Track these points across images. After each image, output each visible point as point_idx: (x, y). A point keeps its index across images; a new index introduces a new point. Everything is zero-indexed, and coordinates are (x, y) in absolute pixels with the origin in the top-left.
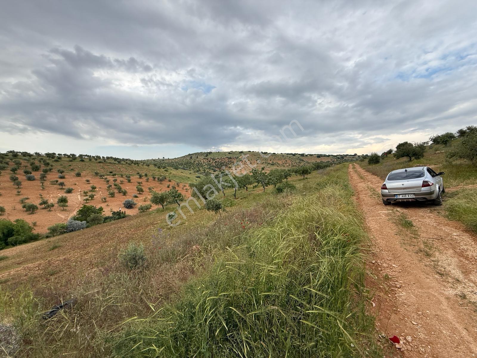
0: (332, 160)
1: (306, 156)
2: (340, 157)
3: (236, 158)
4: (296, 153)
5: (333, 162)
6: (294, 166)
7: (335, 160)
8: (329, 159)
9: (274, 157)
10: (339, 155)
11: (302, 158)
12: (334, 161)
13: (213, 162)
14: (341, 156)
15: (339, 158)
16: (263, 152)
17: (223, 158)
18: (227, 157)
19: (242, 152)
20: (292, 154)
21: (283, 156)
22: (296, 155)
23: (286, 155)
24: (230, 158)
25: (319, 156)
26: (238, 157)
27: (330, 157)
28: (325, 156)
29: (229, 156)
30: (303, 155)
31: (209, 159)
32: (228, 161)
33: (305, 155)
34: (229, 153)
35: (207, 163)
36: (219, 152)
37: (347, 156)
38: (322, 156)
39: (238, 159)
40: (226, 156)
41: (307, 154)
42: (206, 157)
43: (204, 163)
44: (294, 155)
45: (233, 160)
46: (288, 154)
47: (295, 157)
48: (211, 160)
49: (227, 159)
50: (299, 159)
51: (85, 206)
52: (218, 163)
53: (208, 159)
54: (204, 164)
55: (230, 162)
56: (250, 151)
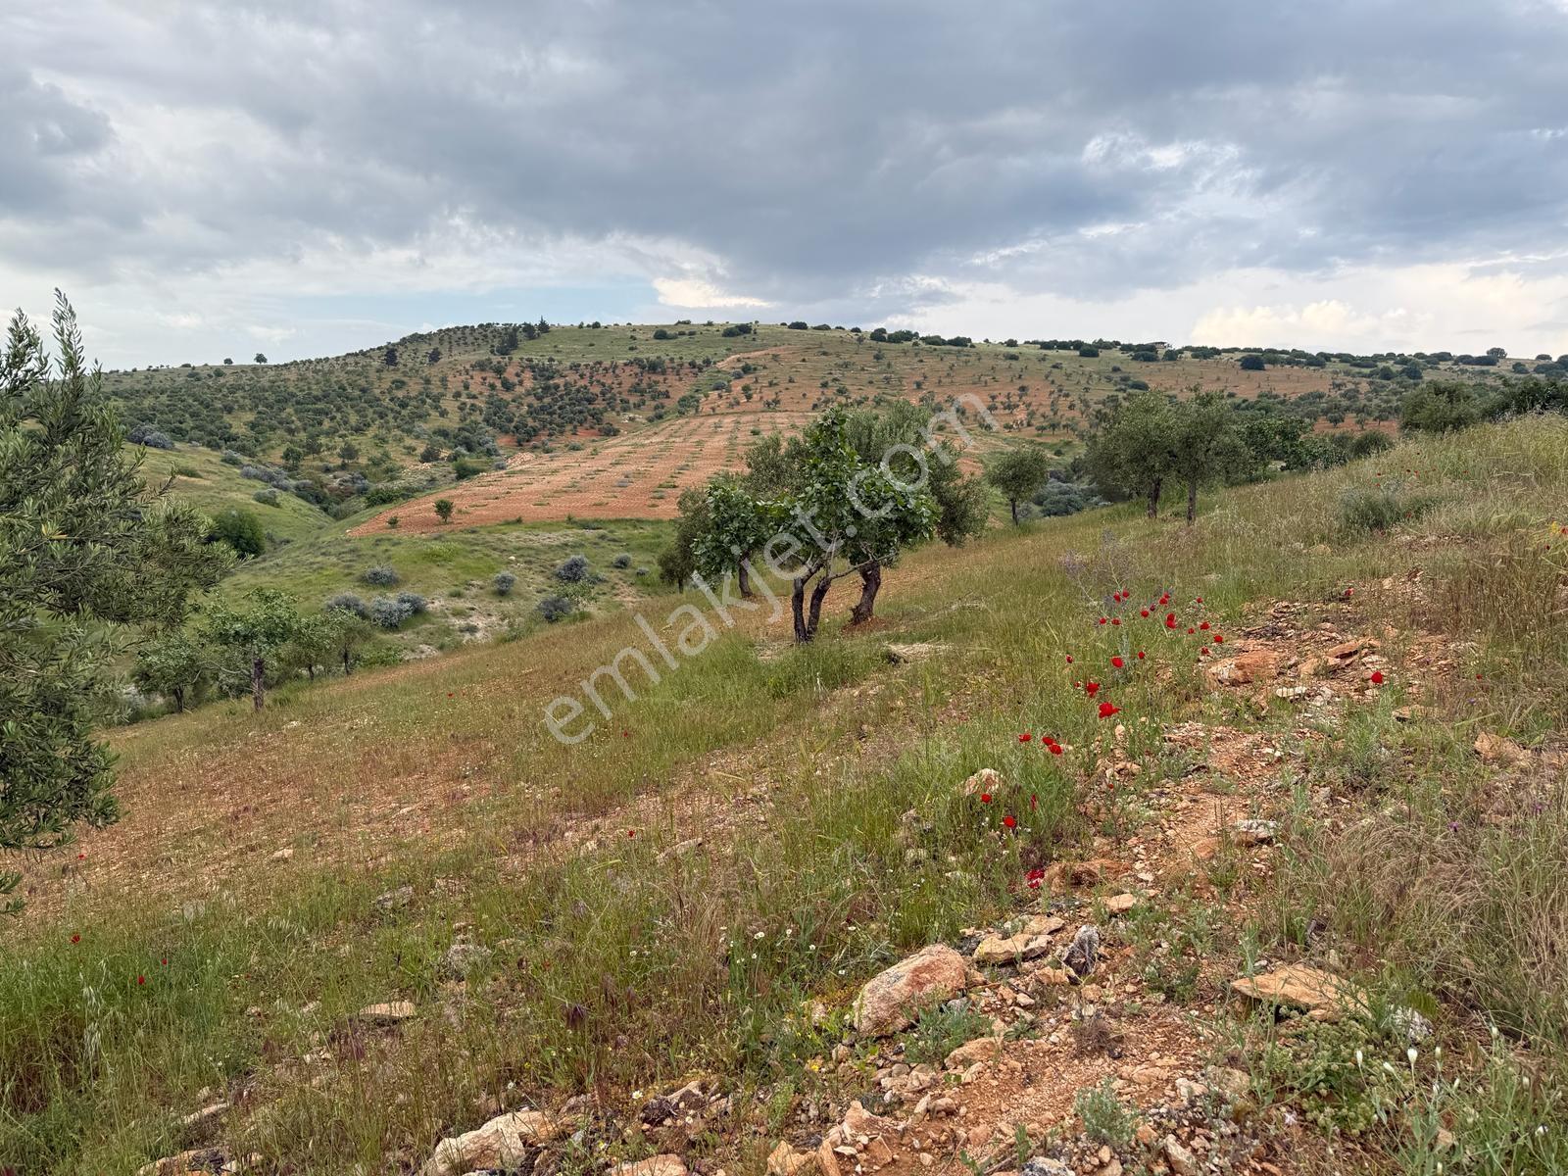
0: (1338, 386)
1: (1172, 356)
2: (1398, 368)
3: (693, 365)
4: (1109, 338)
5: (1345, 403)
7: (1364, 387)
8: (1319, 382)
9: (957, 361)
10: (1391, 356)
11: (1138, 371)
12: (1352, 395)
14: (1403, 360)
15: (1387, 375)
17: (607, 363)
18: (638, 362)
19: (744, 329)
20: (1077, 345)
21: (1014, 357)
22: (1103, 353)
24: (654, 367)
25: (1255, 361)
26: (707, 362)
27: (1330, 367)
28: (1296, 358)
29: (650, 352)
30: (1146, 353)
33: (1161, 352)
34: (660, 335)
37: (1442, 365)
38: (1273, 362)
40: (632, 355)
41: (1176, 346)
44: (1088, 351)
45: (672, 379)
46: (1046, 346)
47: (1091, 365)
48: (528, 375)
49: (637, 369)
50: (1117, 377)
56: (801, 326)
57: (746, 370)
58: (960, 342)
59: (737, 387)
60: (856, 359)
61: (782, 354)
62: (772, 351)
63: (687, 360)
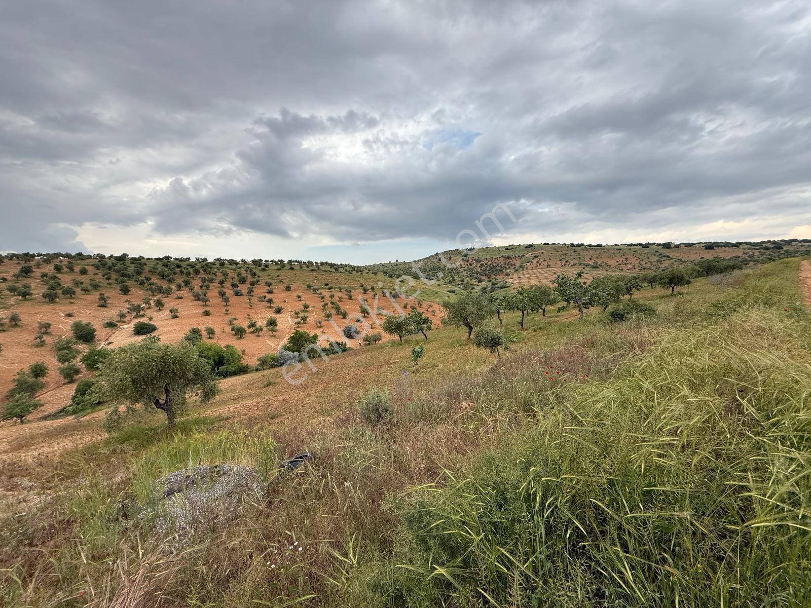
0: (746, 254)
1: (677, 246)
2: (772, 246)
3: (519, 256)
4: (651, 242)
5: (749, 259)
6: (645, 269)
7: (757, 253)
8: (739, 253)
9: (599, 251)
10: (769, 241)
11: (665, 252)
12: (752, 256)
13: (476, 266)
14: (774, 243)
15: (767, 249)
16: (575, 243)
17: (494, 257)
18: (503, 256)
19: (531, 246)
20: (640, 245)
21: (620, 249)
22: (650, 247)
23: (624, 247)
24: (508, 258)
25: (710, 246)
26: (523, 256)
27: (741, 247)
28: (727, 245)
29: (507, 254)
30: (667, 246)
31: (470, 261)
32: (505, 263)
33: (672, 246)
34: (507, 249)
35: (466, 268)
36: (487, 248)
37: (793, 244)
38: (718, 246)
39: (523, 259)
40: (501, 255)
41: (678, 243)
42: (465, 258)
43: (461, 268)
44: (647, 246)
45: (514, 260)
46: (631, 245)
47: (647, 251)
48: (474, 261)
49: (503, 259)
50: (657, 254)
51: (297, 331)
52: (487, 267)
53: (468, 261)
54: (462, 270)
55: (508, 265)
56: (548, 244)
57: (536, 257)
58: (598, 246)
59: (535, 261)
60: (567, 252)
61: (544, 252)
62: (541, 251)
63: (517, 255)
